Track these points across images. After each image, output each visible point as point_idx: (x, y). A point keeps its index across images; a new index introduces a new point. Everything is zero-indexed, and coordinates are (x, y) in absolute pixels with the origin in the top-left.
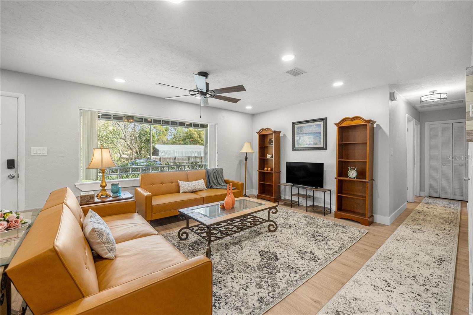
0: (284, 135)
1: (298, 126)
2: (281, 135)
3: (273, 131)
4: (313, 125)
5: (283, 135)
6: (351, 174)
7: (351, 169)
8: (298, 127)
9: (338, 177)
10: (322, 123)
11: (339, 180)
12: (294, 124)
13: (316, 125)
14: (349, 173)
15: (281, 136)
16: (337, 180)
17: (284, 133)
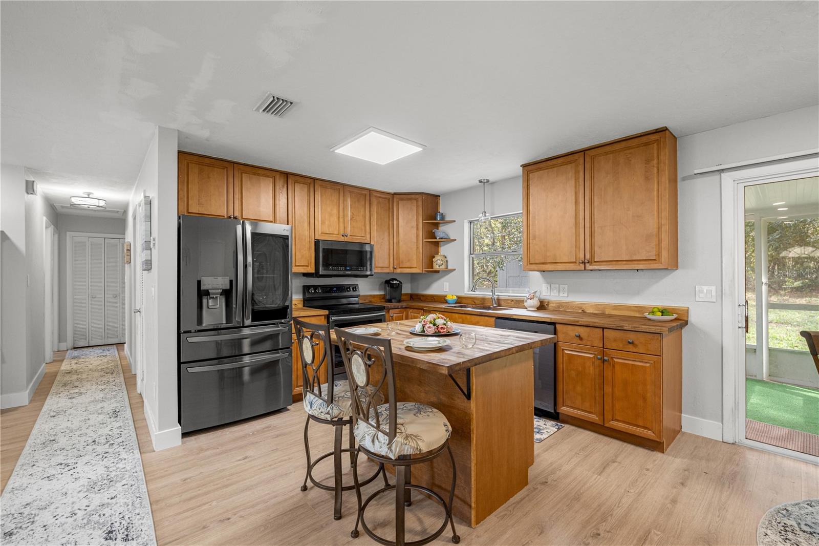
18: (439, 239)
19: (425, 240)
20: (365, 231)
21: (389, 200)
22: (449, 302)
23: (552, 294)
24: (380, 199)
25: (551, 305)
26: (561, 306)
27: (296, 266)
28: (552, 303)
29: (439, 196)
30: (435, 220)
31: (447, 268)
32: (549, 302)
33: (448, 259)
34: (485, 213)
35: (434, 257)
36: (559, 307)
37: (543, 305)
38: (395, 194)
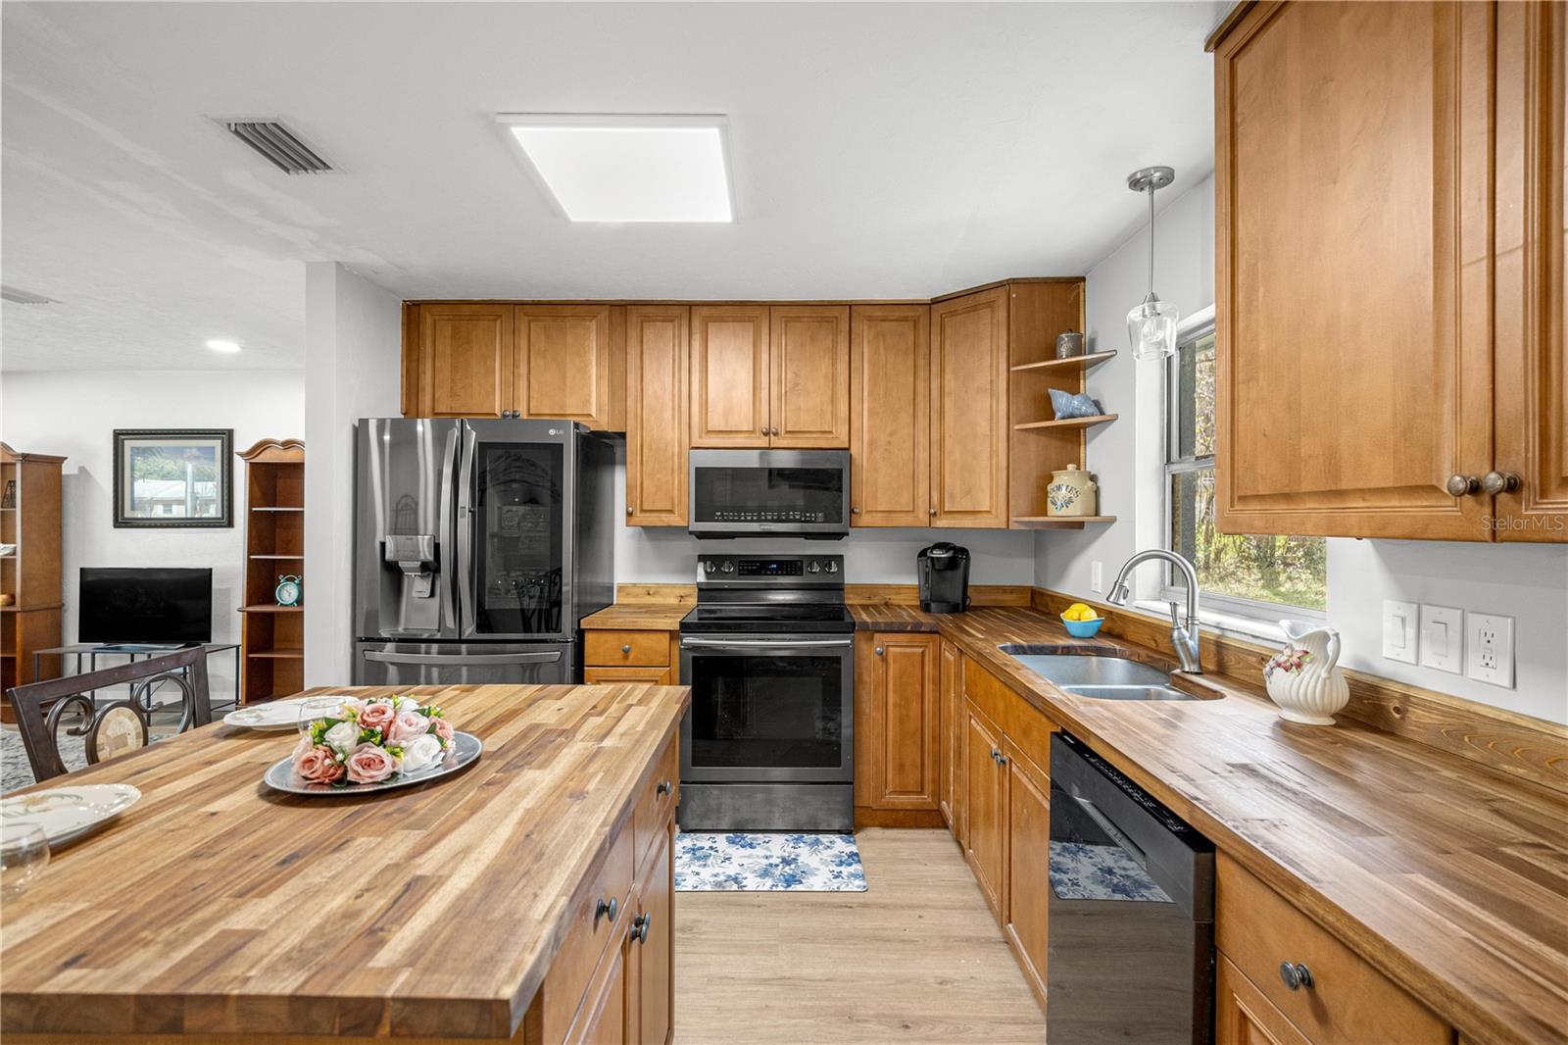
0: (82, 469)
1: (136, 446)
2: (67, 469)
3: (17, 455)
4: (190, 448)
5: (76, 472)
6: (285, 595)
7: (287, 580)
8: (138, 448)
9: (248, 605)
10: (217, 444)
11: (250, 614)
12: (119, 436)
13: (200, 449)
14: (280, 590)
15: (63, 473)
16: (245, 614)
17: (81, 465)
18: (1063, 418)
19: (1016, 427)
20: (834, 414)
21: (915, 323)
22: (1072, 631)
23: (1428, 658)
24: (886, 324)
25: (1416, 715)
26: (1472, 732)
27: (643, 511)
28: (1424, 705)
29: (1083, 279)
30: (1055, 358)
31: (1097, 514)
32: (1406, 698)
33: (1101, 483)
34: (1154, 299)
35: (1051, 479)
36: (1455, 734)
37: (1382, 707)
38: (935, 301)
